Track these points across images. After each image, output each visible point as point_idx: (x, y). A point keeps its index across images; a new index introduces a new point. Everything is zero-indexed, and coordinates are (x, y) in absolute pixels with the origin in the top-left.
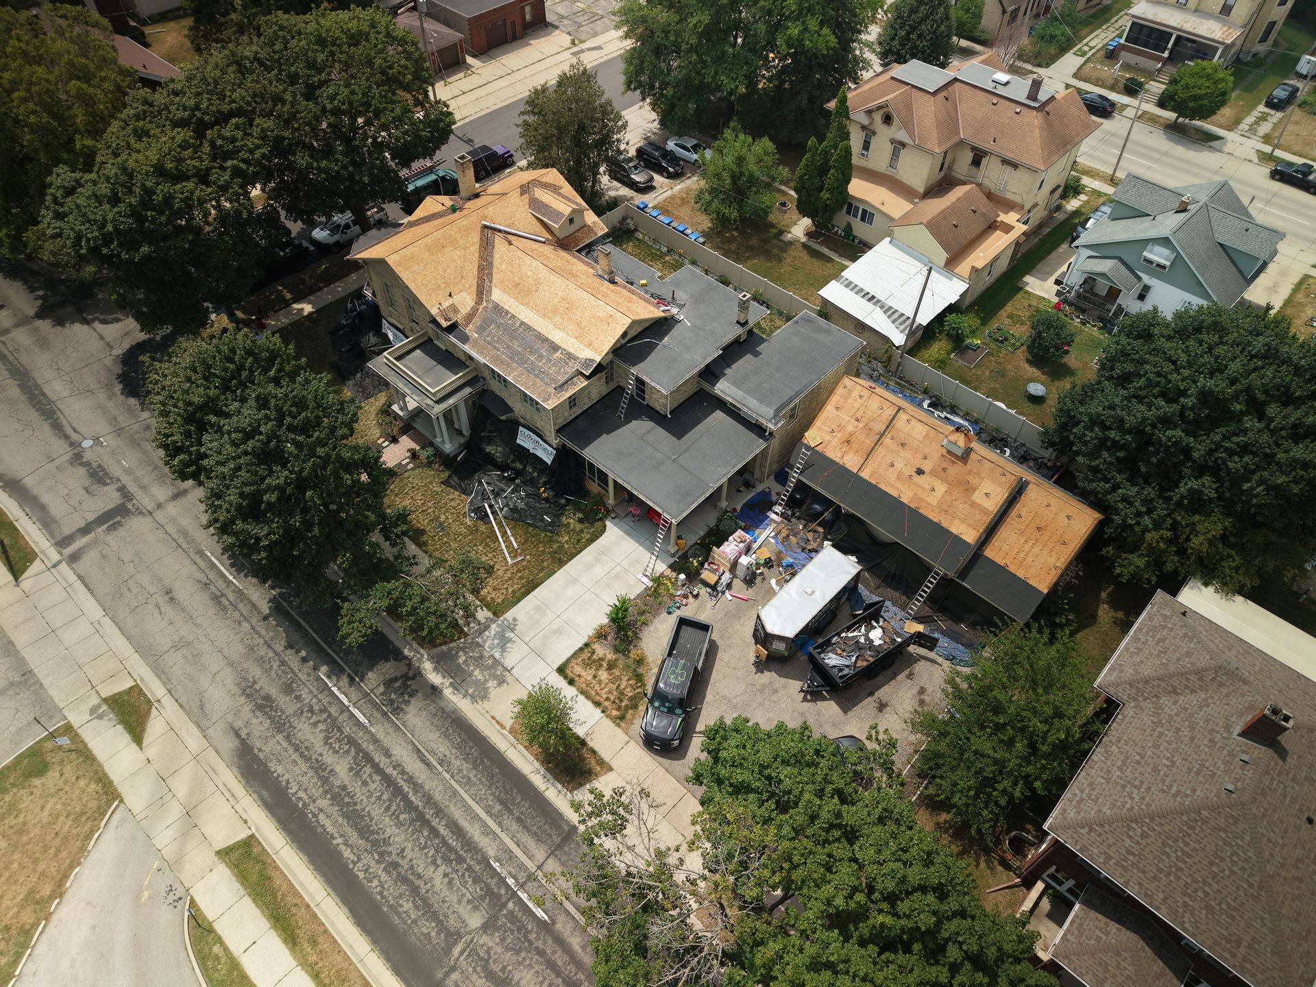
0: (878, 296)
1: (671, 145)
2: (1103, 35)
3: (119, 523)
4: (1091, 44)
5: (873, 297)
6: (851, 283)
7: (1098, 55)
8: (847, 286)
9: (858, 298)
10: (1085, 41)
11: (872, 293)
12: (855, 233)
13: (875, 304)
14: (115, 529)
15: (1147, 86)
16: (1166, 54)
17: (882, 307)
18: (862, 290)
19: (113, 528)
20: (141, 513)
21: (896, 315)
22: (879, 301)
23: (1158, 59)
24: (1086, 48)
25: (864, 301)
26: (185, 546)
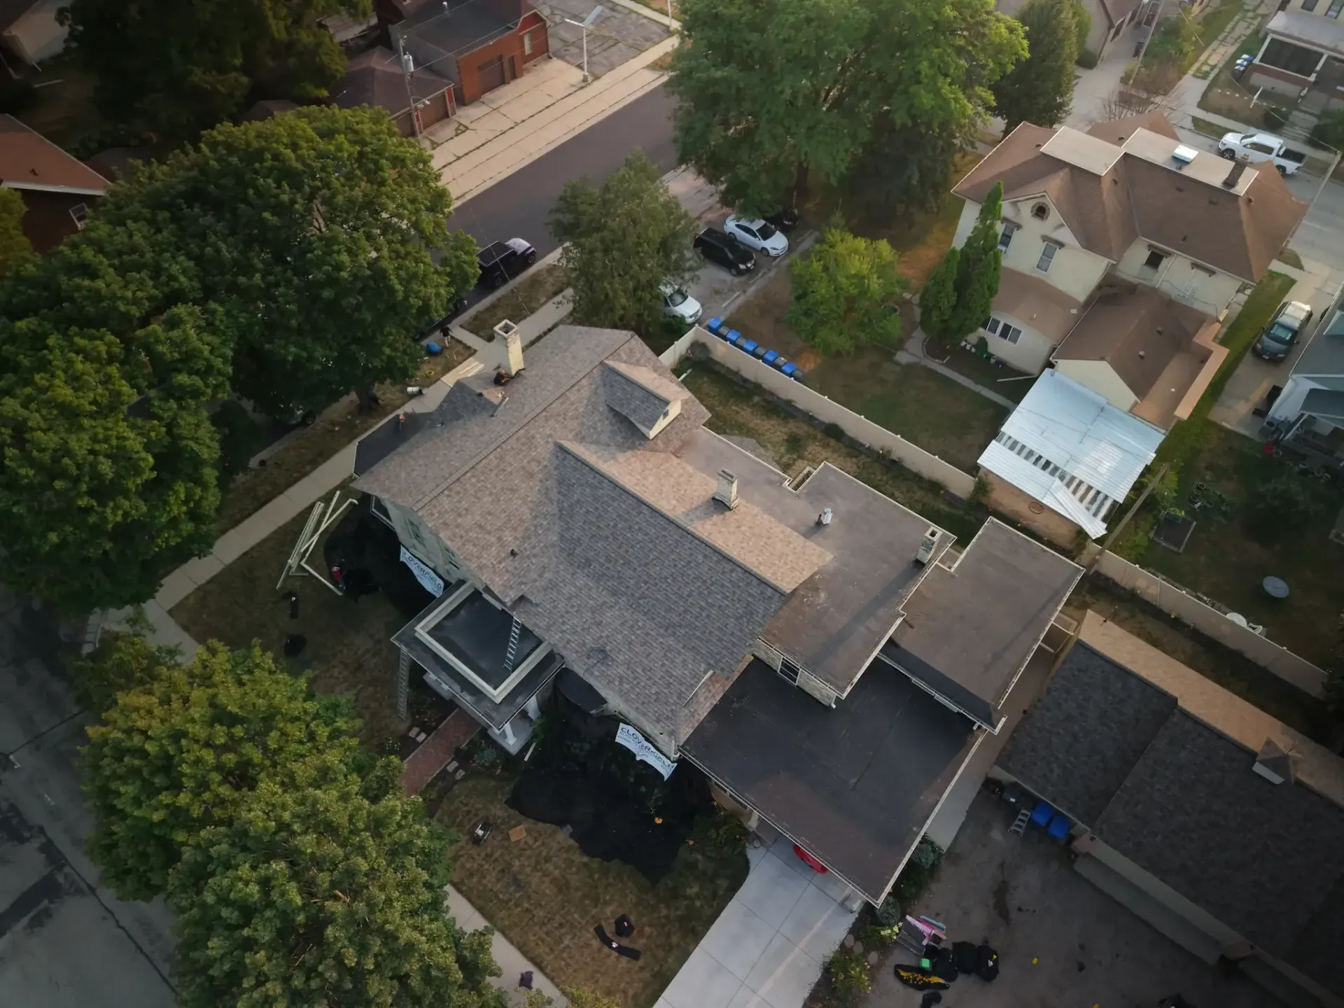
0: (1055, 461)
1: (731, 226)
2: (1222, 50)
3: (47, 913)
4: (1212, 61)
5: (1048, 463)
6: (1016, 443)
7: (1223, 77)
8: (1012, 448)
9: (1028, 465)
10: (1203, 58)
11: (1046, 456)
12: (991, 349)
13: (1053, 473)
14: (41, 924)
15: (1291, 118)
16: (1312, 78)
17: (1062, 478)
18: (1031, 453)
19: (37, 922)
20: (79, 891)
21: (1083, 489)
22: (1056, 469)
23: (1303, 84)
24: (1206, 68)
25: (1037, 470)
26: (147, 948)
